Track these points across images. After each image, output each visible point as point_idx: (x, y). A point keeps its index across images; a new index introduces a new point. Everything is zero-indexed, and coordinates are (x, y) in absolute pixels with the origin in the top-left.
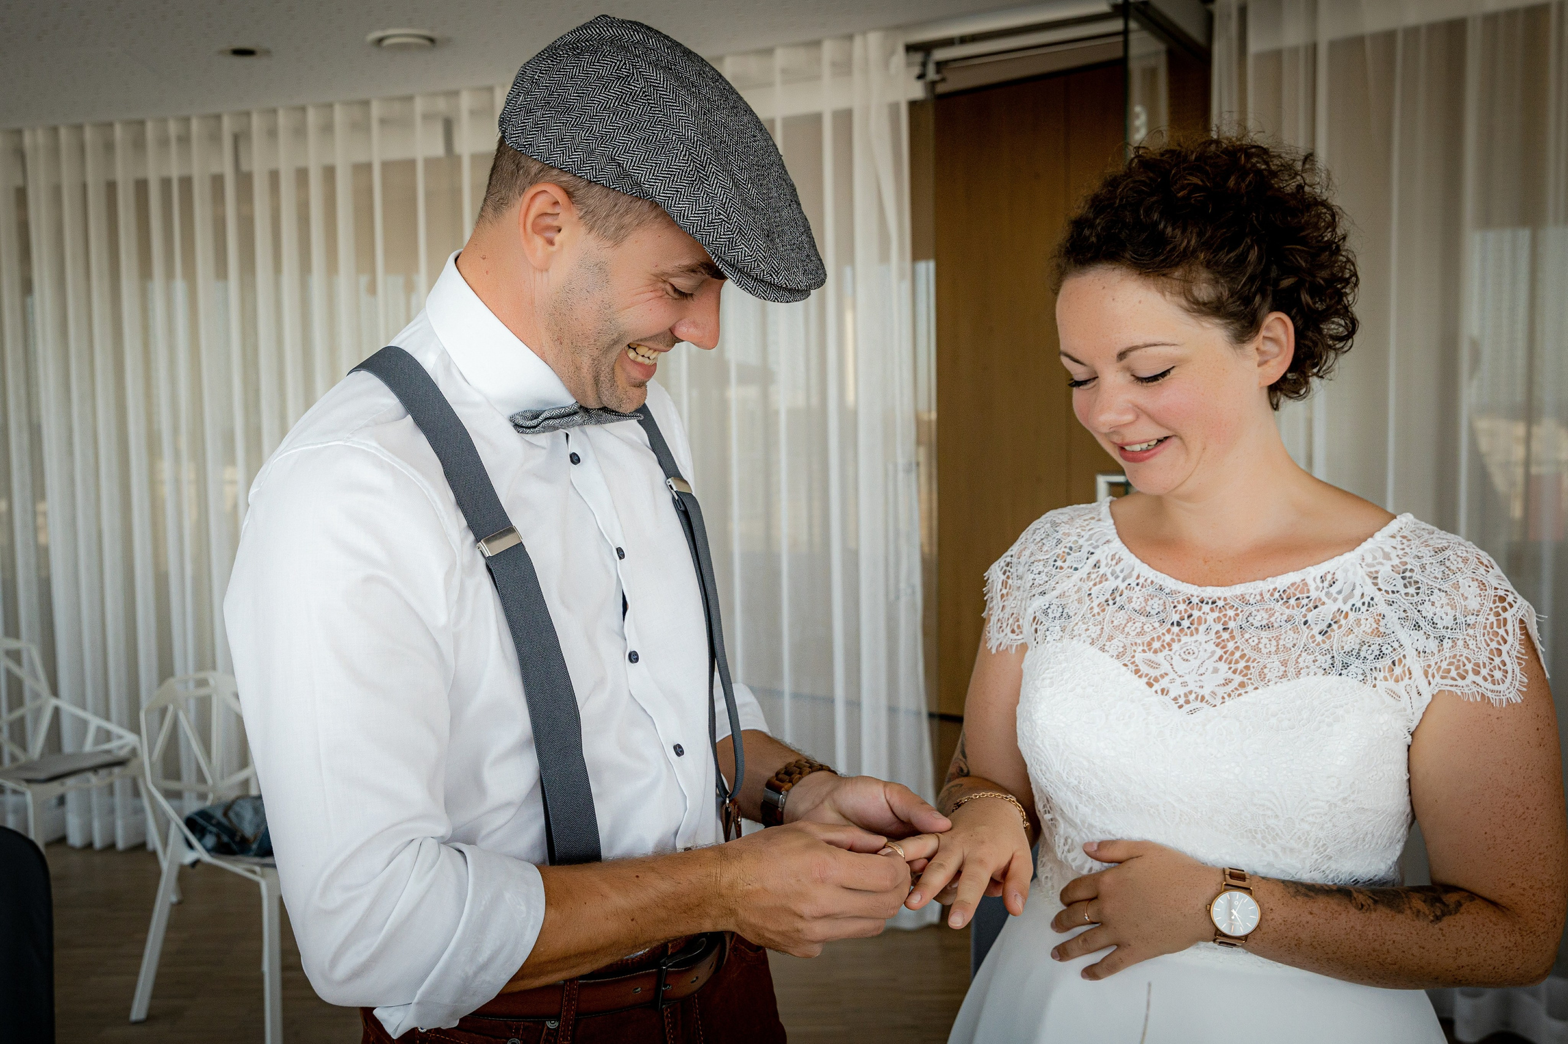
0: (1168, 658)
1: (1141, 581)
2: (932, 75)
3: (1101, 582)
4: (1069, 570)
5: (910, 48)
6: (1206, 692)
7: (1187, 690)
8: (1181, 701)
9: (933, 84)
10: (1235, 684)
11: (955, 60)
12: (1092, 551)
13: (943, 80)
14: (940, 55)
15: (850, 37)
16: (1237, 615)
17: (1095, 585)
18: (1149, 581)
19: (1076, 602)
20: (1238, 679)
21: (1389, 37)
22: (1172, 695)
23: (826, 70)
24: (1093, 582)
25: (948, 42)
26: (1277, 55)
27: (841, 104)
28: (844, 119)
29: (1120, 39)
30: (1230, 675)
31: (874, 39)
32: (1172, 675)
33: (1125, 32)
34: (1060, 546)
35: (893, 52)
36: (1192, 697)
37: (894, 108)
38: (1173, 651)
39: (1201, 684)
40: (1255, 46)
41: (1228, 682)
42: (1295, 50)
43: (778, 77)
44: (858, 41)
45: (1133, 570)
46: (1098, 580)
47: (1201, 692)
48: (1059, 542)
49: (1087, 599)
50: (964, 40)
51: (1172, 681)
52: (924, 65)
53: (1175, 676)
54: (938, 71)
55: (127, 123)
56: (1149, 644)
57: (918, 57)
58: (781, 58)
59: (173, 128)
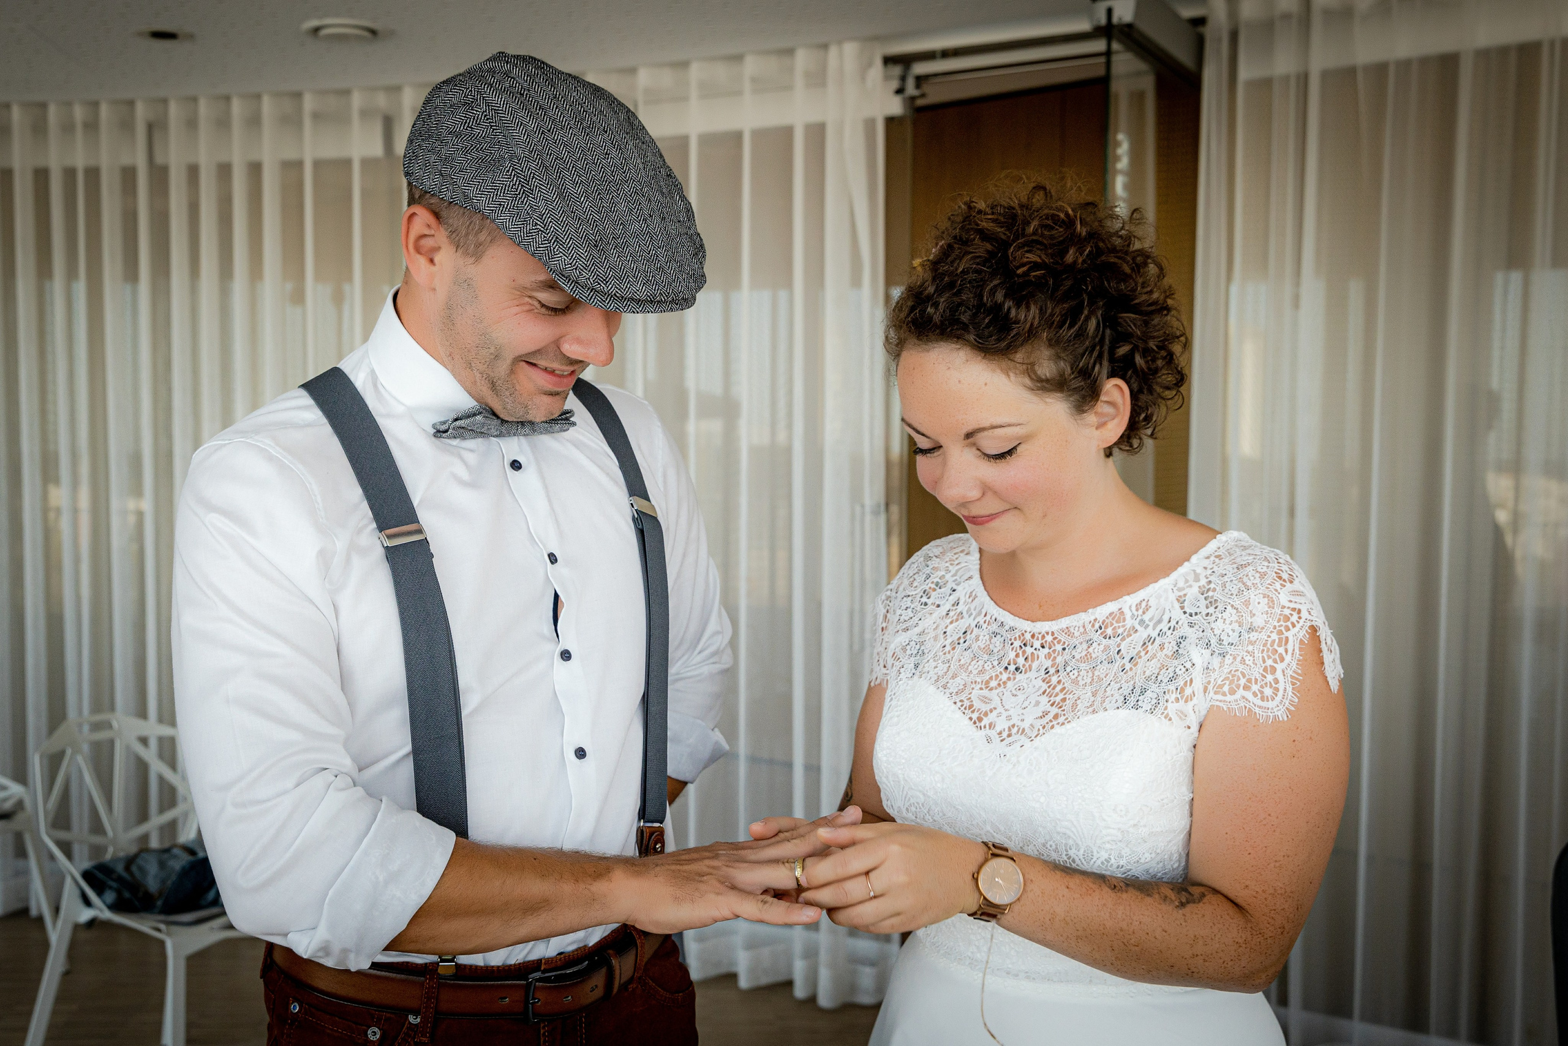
0: (1001, 694)
1: (988, 618)
2: (911, 90)
3: (957, 620)
4: (932, 606)
5: (888, 60)
6: (1026, 725)
7: (1008, 724)
9: (913, 99)
10: (1051, 717)
11: (936, 75)
12: (955, 587)
13: (923, 96)
14: (920, 68)
15: (825, 47)
16: (1064, 649)
17: (951, 622)
19: (932, 639)
20: (1054, 710)
21: (1381, 69)
22: (998, 729)
23: (799, 81)
24: (950, 620)
25: (928, 56)
26: (1267, 83)
27: (815, 117)
28: (817, 132)
29: (1103, 60)
30: (1048, 707)
31: (850, 49)
33: (1108, 53)
34: (927, 581)
35: (870, 64)
36: (1014, 730)
37: (870, 123)
39: (1023, 717)
40: (1245, 73)
42: (1285, 79)
43: (747, 86)
44: (833, 51)
46: (955, 618)
47: (1023, 725)
48: (928, 577)
49: (942, 636)
50: (946, 54)
51: (999, 715)
52: (903, 79)
53: (1002, 710)
54: (918, 86)
56: (987, 683)
57: (897, 70)
58: (751, 65)
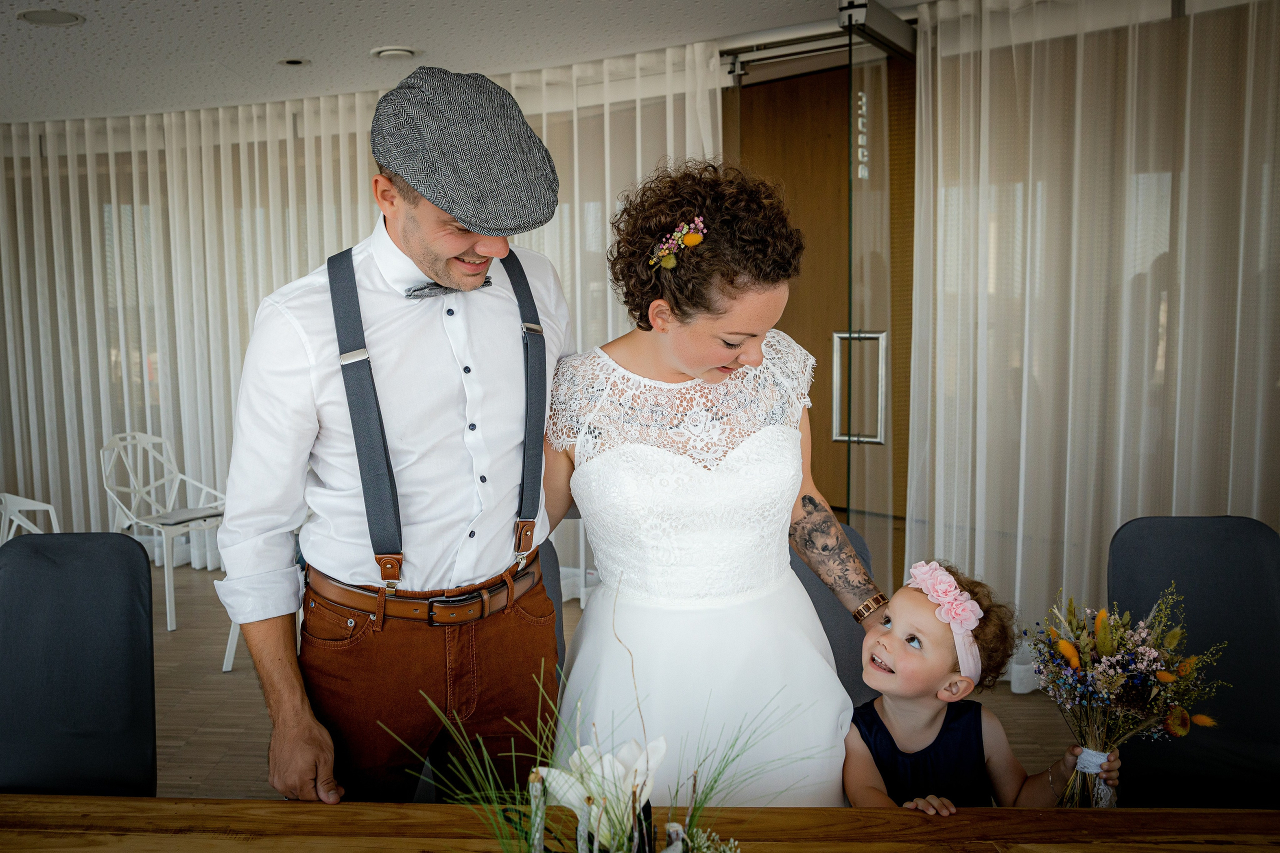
0: (686, 428)
1: (648, 388)
2: (738, 71)
3: (623, 394)
4: (599, 392)
5: (723, 54)
6: (715, 439)
7: (705, 443)
8: (706, 449)
9: (740, 76)
10: (728, 430)
11: (753, 61)
12: (608, 377)
13: (746, 74)
14: (744, 57)
15: (684, 46)
16: (710, 391)
17: (620, 397)
18: (652, 387)
19: (614, 411)
20: (728, 427)
21: (1027, 47)
22: (699, 448)
23: (669, 68)
24: (618, 396)
25: (749, 49)
26: (956, 58)
27: (679, 90)
28: (680, 99)
29: (847, 48)
30: (723, 427)
31: (699, 47)
32: (693, 437)
33: (850, 45)
34: (585, 379)
35: (711, 56)
36: (709, 445)
37: (712, 93)
38: (686, 422)
39: (711, 437)
40: (942, 53)
41: (724, 431)
42: (967, 56)
43: (638, 73)
44: (689, 49)
45: (640, 383)
46: (620, 393)
47: (713, 441)
48: (584, 377)
49: (620, 407)
50: (759, 48)
51: (695, 441)
52: (733, 64)
53: (695, 437)
54: (742, 69)
55: (226, 108)
56: (671, 422)
57: (729, 59)
58: (640, 60)
59: (255, 111)
